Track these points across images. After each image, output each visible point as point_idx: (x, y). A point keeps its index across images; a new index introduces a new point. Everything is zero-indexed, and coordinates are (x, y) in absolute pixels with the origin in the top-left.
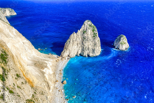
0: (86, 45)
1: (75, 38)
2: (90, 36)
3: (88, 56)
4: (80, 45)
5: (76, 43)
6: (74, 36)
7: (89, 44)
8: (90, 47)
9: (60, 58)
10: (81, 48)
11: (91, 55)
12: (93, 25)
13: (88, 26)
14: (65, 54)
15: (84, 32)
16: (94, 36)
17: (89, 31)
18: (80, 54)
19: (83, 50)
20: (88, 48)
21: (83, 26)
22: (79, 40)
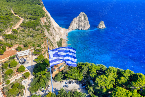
0: (81, 24)
1: (76, 20)
2: (83, 20)
3: (82, 30)
4: (77, 24)
5: (75, 23)
6: (75, 19)
7: (82, 24)
8: (82, 25)
9: (68, 30)
10: (78, 26)
11: (83, 29)
12: (85, 14)
13: (82, 15)
14: (70, 28)
15: (80, 17)
16: (85, 20)
17: (83, 17)
18: (78, 29)
19: (79, 27)
20: (82, 26)
21: (80, 15)
22: (77, 21)
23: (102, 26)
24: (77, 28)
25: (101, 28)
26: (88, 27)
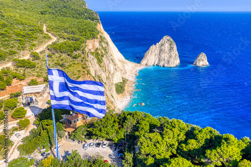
0: (163, 56)
1: (154, 49)
2: (166, 49)
3: (164, 66)
4: (157, 56)
5: (153, 54)
6: (153, 47)
7: (165, 56)
8: (166, 58)
9: (139, 65)
10: (158, 59)
11: (166, 65)
12: (171, 40)
13: (166, 40)
14: (144, 62)
15: (162, 45)
16: (170, 49)
17: (167, 44)
18: (157, 65)
19: (159, 60)
20: (164, 59)
21: (162, 40)
22: (157, 52)
23: (203, 61)
24: (156, 63)
25: (201, 65)
26: (176, 62)
